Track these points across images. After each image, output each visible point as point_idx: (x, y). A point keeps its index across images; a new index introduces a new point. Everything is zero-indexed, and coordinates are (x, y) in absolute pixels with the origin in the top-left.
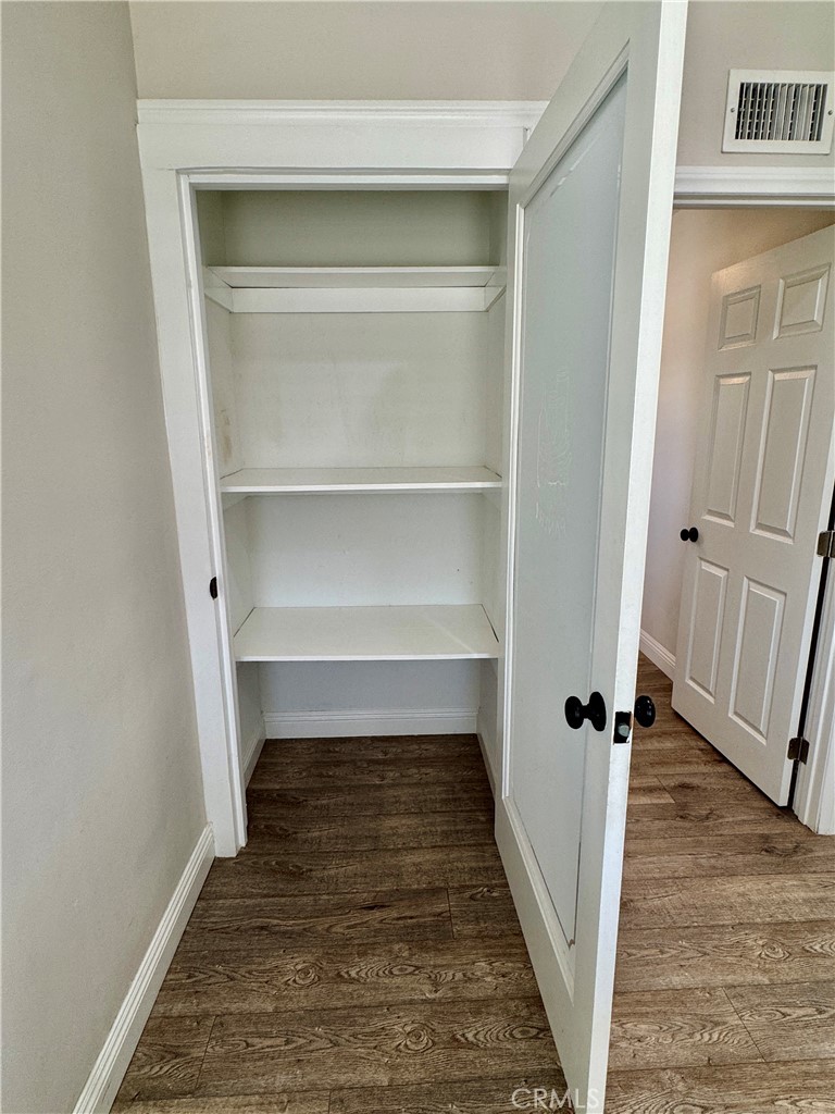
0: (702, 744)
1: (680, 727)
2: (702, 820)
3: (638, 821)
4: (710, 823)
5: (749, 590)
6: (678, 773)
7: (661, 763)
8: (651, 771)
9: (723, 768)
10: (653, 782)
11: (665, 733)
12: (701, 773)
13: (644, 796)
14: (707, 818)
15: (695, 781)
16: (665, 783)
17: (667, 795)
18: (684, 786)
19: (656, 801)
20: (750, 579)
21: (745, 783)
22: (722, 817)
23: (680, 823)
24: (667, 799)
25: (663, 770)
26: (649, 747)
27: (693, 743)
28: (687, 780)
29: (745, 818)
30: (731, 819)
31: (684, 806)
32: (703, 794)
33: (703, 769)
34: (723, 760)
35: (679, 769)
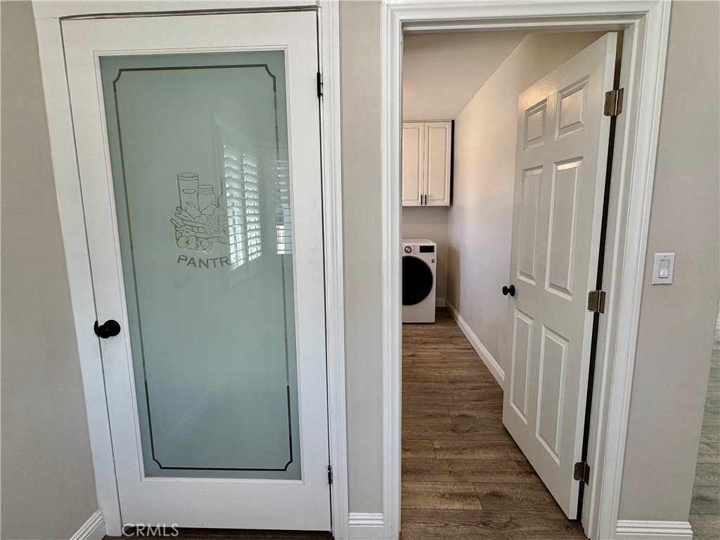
0: (518, 456)
1: (506, 441)
2: (500, 529)
3: (446, 524)
4: (507, 531)
5: (546, 337)
6: (493, 482)
7: (481, 472)
8: (471, 479)
9: (531, 480)
10: (470, 488)
11: (492, 445)
12: (510, 484)
13: (458, 501)
14: (506, 526)
15: (505, 490)
16: (479, 490)
17: (478, 502)
18: (495, 495)
19: (467, 507)
20: (547, 328)
21: (547, 494)
22: (519, 526)
23: (482, 530)
24: (476, 506)
25: (481, 478)
26: (476, 456)
27: (512, 455)
28: (498, 489)
29: (538, 528)
30: (525, 529)
31: (488, 513)
32: (508, 503)
33: (515, 479)
34: (533, 472)
35: (494, 478)
